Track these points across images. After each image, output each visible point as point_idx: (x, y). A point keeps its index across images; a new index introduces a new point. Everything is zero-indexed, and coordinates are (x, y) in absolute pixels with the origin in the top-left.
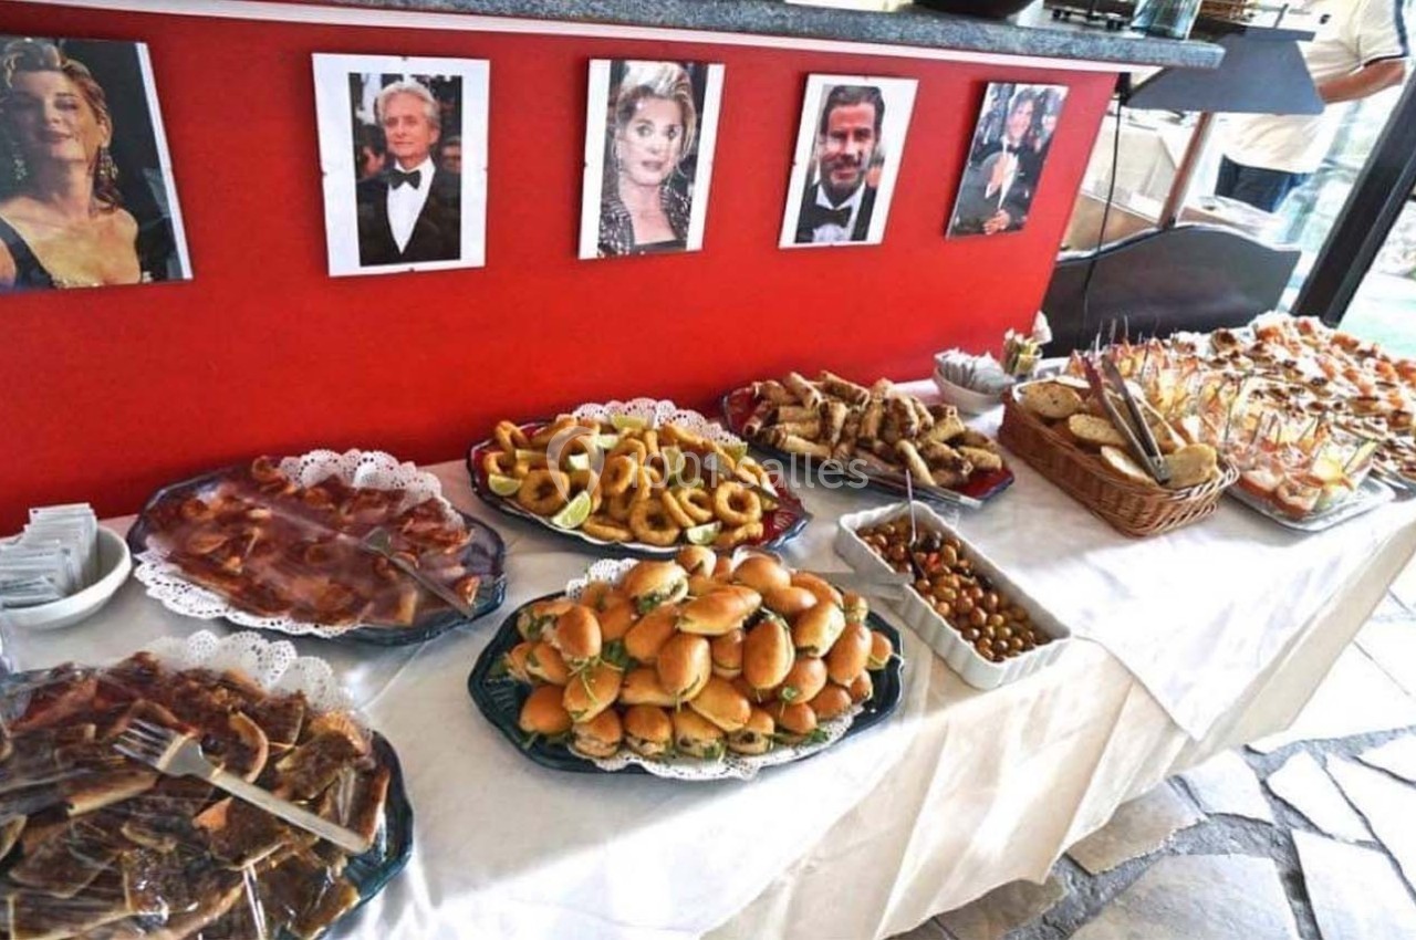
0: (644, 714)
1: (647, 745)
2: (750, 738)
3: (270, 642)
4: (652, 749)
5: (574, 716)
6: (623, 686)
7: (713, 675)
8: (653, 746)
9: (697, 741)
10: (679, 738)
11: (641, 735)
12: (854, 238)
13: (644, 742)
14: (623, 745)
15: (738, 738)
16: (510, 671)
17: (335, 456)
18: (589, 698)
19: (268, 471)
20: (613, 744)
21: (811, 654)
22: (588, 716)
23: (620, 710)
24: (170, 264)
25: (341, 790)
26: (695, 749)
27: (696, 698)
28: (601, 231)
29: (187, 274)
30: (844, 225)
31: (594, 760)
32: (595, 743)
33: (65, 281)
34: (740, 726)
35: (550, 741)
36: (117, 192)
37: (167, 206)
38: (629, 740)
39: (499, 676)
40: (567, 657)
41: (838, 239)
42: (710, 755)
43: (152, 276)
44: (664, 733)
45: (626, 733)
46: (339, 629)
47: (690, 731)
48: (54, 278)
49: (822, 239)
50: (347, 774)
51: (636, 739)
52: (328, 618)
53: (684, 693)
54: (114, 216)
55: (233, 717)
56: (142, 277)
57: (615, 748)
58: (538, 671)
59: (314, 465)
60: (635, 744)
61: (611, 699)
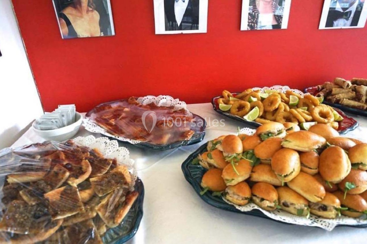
0: (263, 186)
1: (265, 201)
2: (324, 208)
3: (110, 140)
4: (267, 203)
5: (226, 182)
6: (252, 172)
7: (302, 171)
8: (267, 202)
9: (292, 204)
10: (282, 201)
11: (261, 196)
12: (352, 25)
13: (262, 200)
14: (251, 201)
15: (317, 207)
16: (200, 163)
17: (154, 97)
18: (235, 174)
19: (133, 100)
20: (246, 199)
21: (360, 166)
22: (234, 183)
23: (250, 183)
24: (108, 29)
25: (113, 196)
26: (291, 209)
27: (292, 181)
28: (249, 19)
29: (113, 33)
30: (347, 19)
31: (235, 206)
32: (236, 197)
33: (80, 35)
34: (319, 200)
35: (215, 194)
36: (94, 5)
37: (108, 10)
38: (254, 198)
39: (195, 164)
40: (225, 154)
41: (344, 25)
42: (300, 213)
43: (103, 34)
44: (274, 196)
45: (253, 195)
46: (138, 142)
47: (288, 198)
48: (77, 34)
49: (337, 25)
50: (119, 190)
51: (258, 197)
52: (136, 138)
53: (286, 176)
54: (93, 13)
55: (84, 161)
56: (101, 34)
57: (246, 201)
58: (212, 161)
59: (148, 99)
60: (258, 201)
61: (246, 177)
